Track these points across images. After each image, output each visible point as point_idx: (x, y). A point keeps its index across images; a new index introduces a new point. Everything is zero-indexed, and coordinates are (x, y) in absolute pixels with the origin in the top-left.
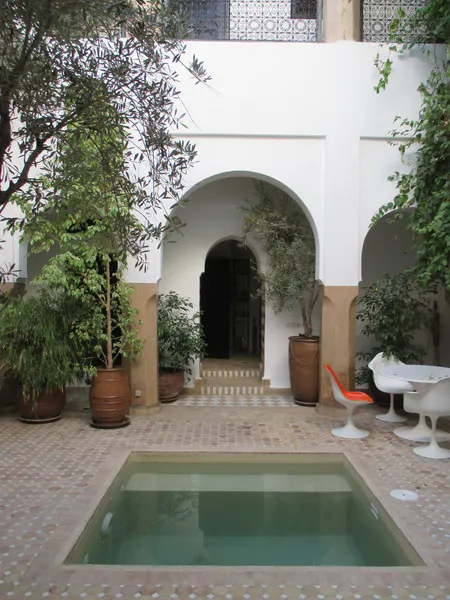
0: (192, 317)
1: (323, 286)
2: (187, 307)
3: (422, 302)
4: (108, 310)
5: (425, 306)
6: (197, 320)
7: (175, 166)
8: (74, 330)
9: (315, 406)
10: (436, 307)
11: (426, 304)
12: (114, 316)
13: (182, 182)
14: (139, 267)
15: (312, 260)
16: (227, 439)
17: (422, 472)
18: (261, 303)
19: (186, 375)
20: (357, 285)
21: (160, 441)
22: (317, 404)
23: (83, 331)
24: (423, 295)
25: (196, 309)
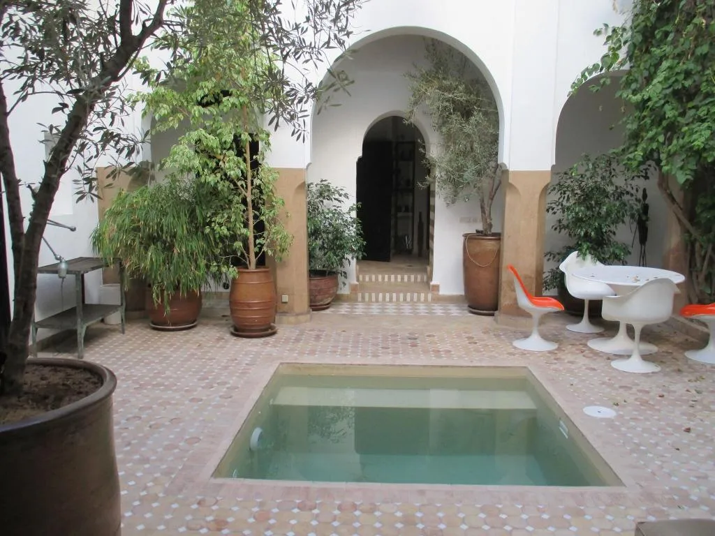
0: (347, 210)
1: (507, 171)
2: (342, 198)
3: (629, 189)
4: (249, 200)
5: (632, 195)
6: (354, 214)
7: (339, 7)
8: (209, 224)
9: (493, 315)
10: (645, 196)
11: (634, 192)
12: (256, 207)
13: (349, 29)
14: (296, 136)
15: (495, 140)
16: (390, 351)
17: (621, 387)
18: (429, 193)
19: (341, 279)
20: (549, 169)
21: (312, 352)
22: (496, 313)
23: (220, 225)
24: (630, 182)
25: (352, 201)
